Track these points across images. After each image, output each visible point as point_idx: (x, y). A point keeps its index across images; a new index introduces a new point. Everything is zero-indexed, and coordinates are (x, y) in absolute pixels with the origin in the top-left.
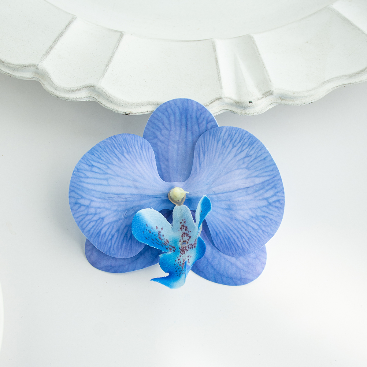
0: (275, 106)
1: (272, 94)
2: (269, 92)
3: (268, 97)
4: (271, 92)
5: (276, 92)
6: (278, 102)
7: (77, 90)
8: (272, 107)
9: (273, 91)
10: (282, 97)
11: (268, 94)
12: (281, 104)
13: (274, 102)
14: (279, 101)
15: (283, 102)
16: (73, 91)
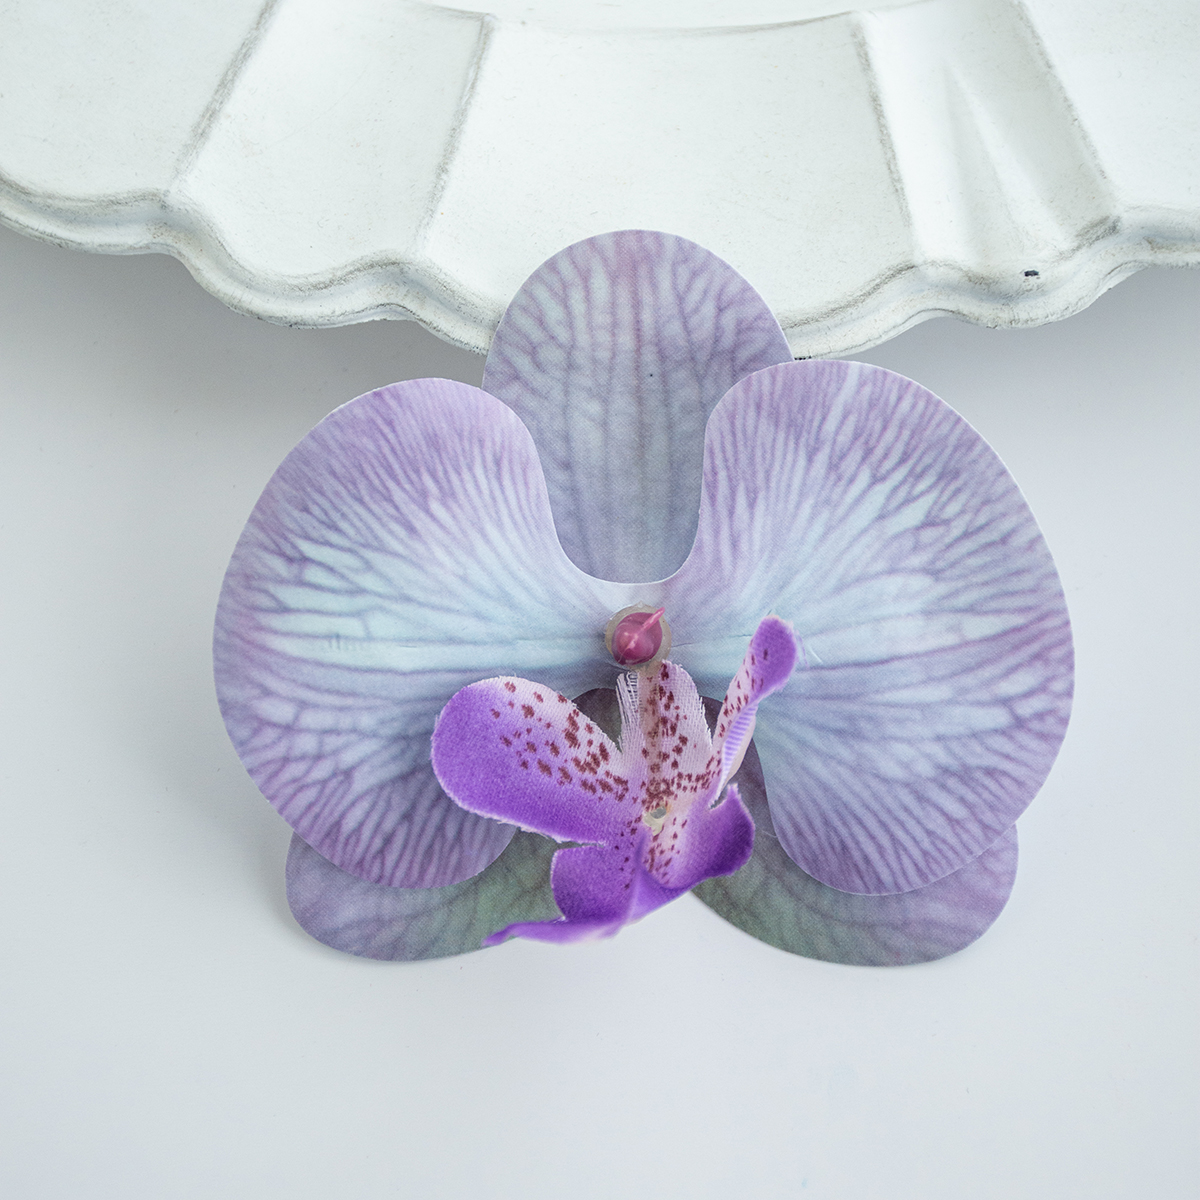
0: (1130, 274)
1: (1113, 229)
2: (1103, 221)
3: (1099, 245)
4: (1110, 223)
5: (1128, 219)
6: (1140, 258)
7: (332, 282)
8: (1117, 282)
9: (1118, 219)
10: (1156, 238)
11: (1100, 230)
12: (1155, 265)
13: (1126, 259)
14: (1146, 256)
15: (1163, 258)
16: (317, 287)
